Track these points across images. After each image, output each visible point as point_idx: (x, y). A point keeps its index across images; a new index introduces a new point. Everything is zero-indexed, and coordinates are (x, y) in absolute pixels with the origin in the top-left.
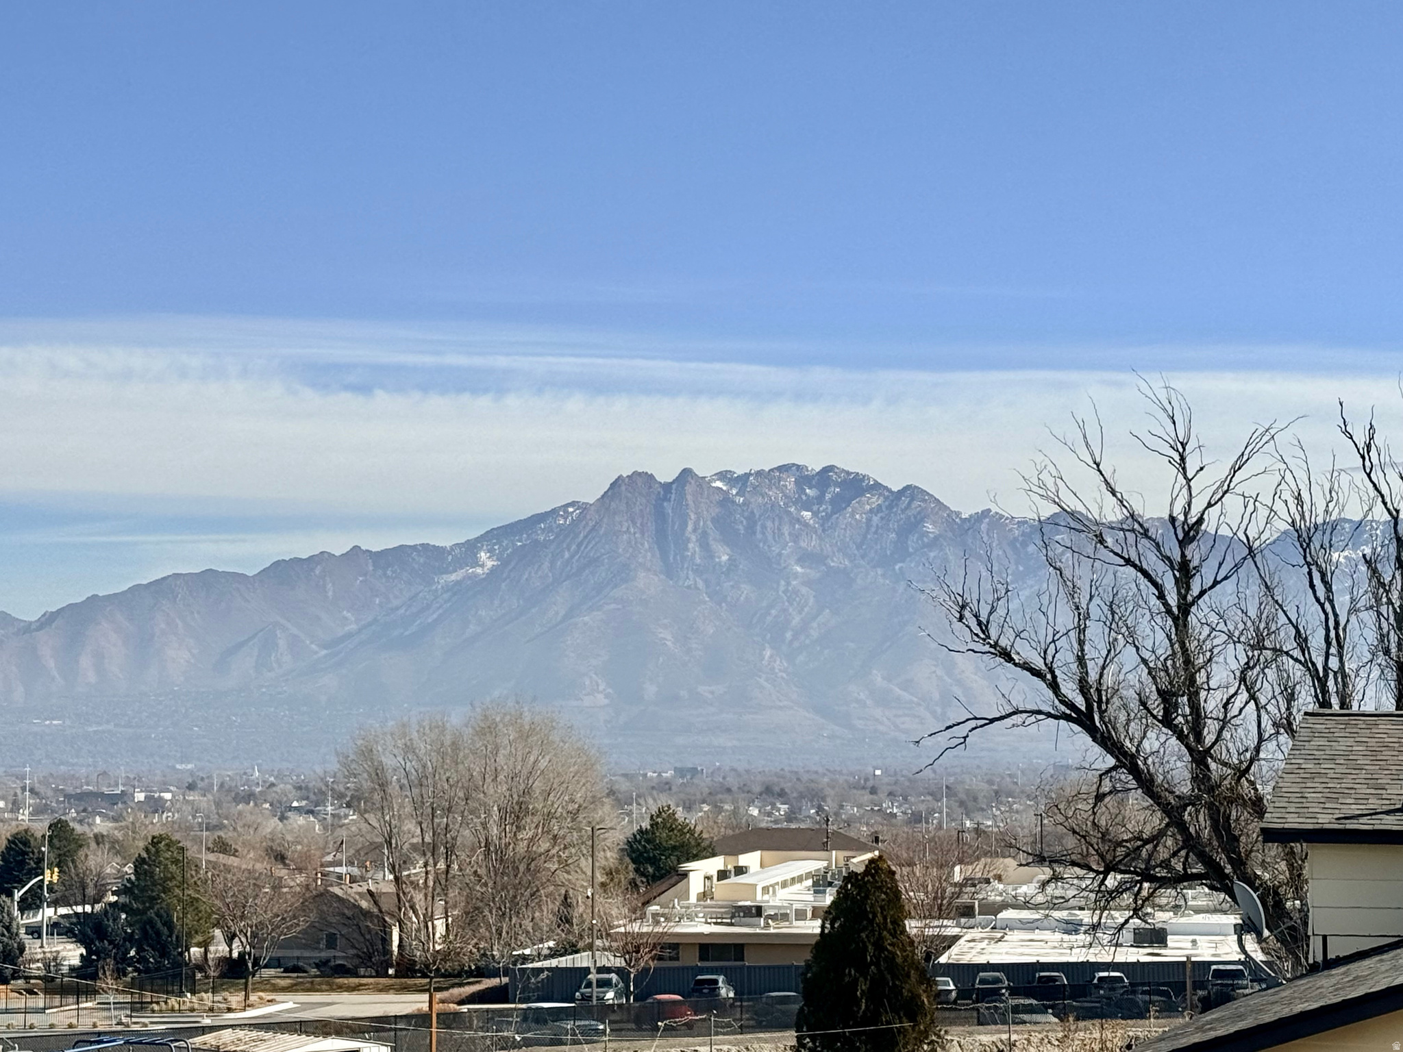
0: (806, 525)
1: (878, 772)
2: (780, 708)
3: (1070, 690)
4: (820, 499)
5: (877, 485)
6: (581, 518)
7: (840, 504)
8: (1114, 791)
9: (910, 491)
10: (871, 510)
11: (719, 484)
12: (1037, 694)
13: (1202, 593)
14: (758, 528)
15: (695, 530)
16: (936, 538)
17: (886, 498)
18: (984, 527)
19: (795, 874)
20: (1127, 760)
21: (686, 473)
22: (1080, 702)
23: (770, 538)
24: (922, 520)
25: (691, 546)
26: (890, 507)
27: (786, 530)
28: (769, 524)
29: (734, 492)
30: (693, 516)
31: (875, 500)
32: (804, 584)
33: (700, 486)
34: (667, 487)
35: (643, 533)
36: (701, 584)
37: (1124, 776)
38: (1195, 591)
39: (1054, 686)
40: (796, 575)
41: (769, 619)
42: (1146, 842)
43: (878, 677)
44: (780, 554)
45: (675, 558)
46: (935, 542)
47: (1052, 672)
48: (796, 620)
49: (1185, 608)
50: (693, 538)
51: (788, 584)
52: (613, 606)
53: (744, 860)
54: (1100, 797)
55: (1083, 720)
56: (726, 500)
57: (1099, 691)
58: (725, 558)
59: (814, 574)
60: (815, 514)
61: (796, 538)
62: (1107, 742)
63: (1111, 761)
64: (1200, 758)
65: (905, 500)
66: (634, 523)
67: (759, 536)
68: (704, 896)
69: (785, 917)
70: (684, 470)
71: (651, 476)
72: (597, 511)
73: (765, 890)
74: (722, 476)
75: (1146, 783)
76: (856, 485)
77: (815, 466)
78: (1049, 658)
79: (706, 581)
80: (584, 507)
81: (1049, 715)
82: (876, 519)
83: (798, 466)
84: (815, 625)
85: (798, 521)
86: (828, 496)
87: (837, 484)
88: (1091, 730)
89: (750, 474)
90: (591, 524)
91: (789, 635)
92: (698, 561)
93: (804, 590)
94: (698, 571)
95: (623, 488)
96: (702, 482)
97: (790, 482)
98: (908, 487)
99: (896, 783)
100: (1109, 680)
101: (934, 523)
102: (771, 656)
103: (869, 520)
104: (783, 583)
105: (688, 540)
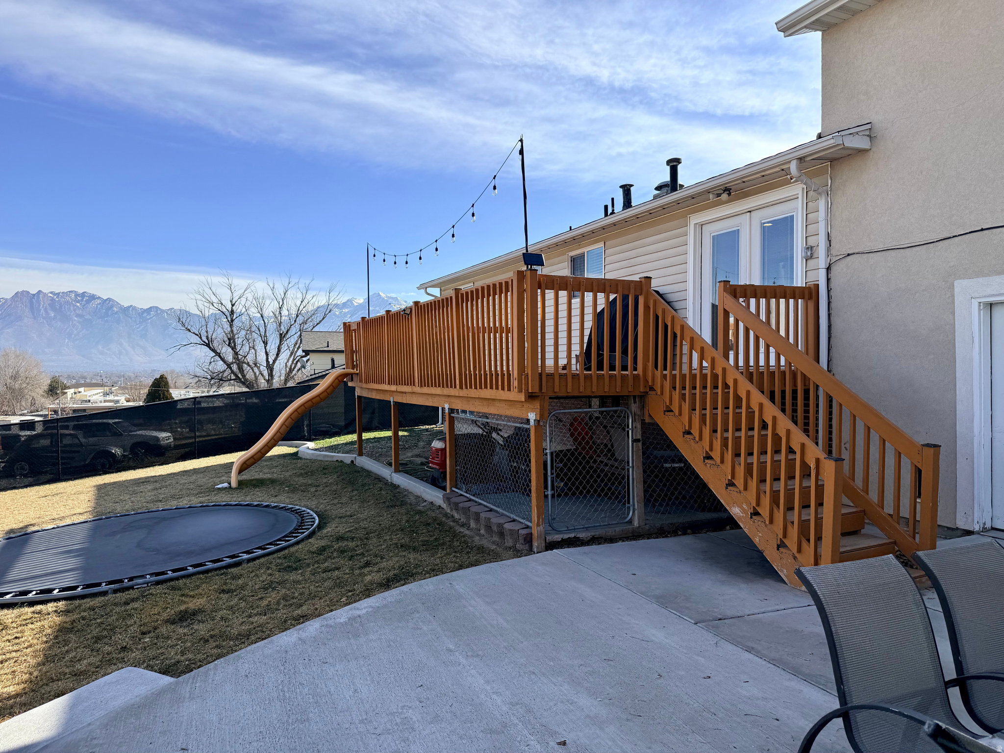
0: (78, 307)
1: (102, 372)
2: (71, 355)
3: (204, 339)
4: (82, 300)
5: (99, 297)
6: (5, 303)
7: (88, 302)
8: (214, 361)
9: (109, 299)
10: (98, 304)
11: (50, 295)
12: (196, 339)
13: (237, 318)
14: (63, 307)
15: (43, 307)
16: (117, 312)
17: (102, 301)
18: (131, 309)
19: (96, 393)
20: (218, 354)
21: (40, 292)
22: (207, 342)
23: (67, 310)
24: (113, 307)
25: (42, 311)
26: (103, 303)
27: (72, 308)
28: (66, 306)
29: (55, 297)
30: (42, 303)
31: (99, 301)
32: (77, 322)
33: (44, 295)
34: (34, 295)
35: (26, 307)
36: (45, 322)
37: (217, 358)
38: (234, 318)
39: (201, 338)
40: (75, 320)
41: (67, 332)
42: (221, 372)
43: (100, 347)
44: (70, 315)
45: (37, 314)
46: (116, 313)
47: (200, 334)
48: (75, 332)
49: (232, 321)
50: (43, 309)
51: (73, 322)
52: (16, 327)
53: (80, 390)
54: (210, 363)
55: (208, 345)
56: (52, 299)
57: (211, 338)
58: (53, 315)
59: (81, 320)
60: (81, 304)
61: (75, 310)
62: (214, 350)
63: (214, 354)
64: (236, 353)
65: (108, 302)
66: (23, 305)
67: (63, 309)
68: (71, 398)
69: (97, 403)
70: (39, 291)
71: (28, 292)
72: (11, 301)
73: (89, 396)
74: (51, 293)
75: (223, 359)
76: (93, 297)
77: (80, 291)
78: (200, 332)
79: (47, 321)
80: (6, 300)
81: (199, 344)
82: (99, 306)
83: (75, 291)
84: (81, 333)
85: (76, 306)
86: (84, 300)
87: (87, 297)
88: (210, 348)
89: (60, 293)
90: (9, 304)
91: (73, 336)
92: (44, 316)
93: (78, 324)
94: (44, 318)
95: (19, 294)
96: (45, 294)
97: (73, 295)
98: (109, 298)
99: (107, 374)
100: (213, 337)
101: (116, 308)
102: (68, 341)
103: (97, 307)
104: (71, 322)
105: (41, 310)
